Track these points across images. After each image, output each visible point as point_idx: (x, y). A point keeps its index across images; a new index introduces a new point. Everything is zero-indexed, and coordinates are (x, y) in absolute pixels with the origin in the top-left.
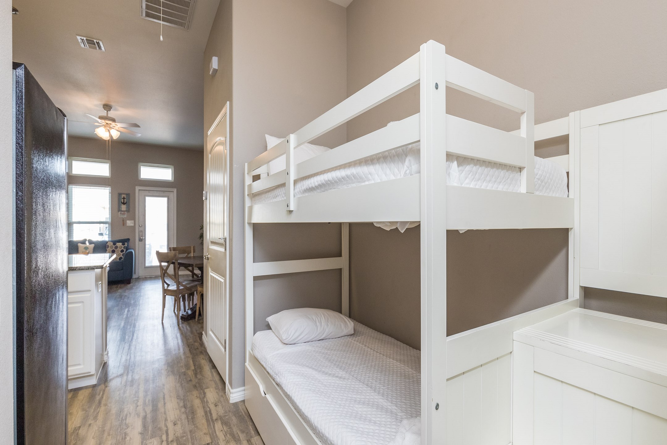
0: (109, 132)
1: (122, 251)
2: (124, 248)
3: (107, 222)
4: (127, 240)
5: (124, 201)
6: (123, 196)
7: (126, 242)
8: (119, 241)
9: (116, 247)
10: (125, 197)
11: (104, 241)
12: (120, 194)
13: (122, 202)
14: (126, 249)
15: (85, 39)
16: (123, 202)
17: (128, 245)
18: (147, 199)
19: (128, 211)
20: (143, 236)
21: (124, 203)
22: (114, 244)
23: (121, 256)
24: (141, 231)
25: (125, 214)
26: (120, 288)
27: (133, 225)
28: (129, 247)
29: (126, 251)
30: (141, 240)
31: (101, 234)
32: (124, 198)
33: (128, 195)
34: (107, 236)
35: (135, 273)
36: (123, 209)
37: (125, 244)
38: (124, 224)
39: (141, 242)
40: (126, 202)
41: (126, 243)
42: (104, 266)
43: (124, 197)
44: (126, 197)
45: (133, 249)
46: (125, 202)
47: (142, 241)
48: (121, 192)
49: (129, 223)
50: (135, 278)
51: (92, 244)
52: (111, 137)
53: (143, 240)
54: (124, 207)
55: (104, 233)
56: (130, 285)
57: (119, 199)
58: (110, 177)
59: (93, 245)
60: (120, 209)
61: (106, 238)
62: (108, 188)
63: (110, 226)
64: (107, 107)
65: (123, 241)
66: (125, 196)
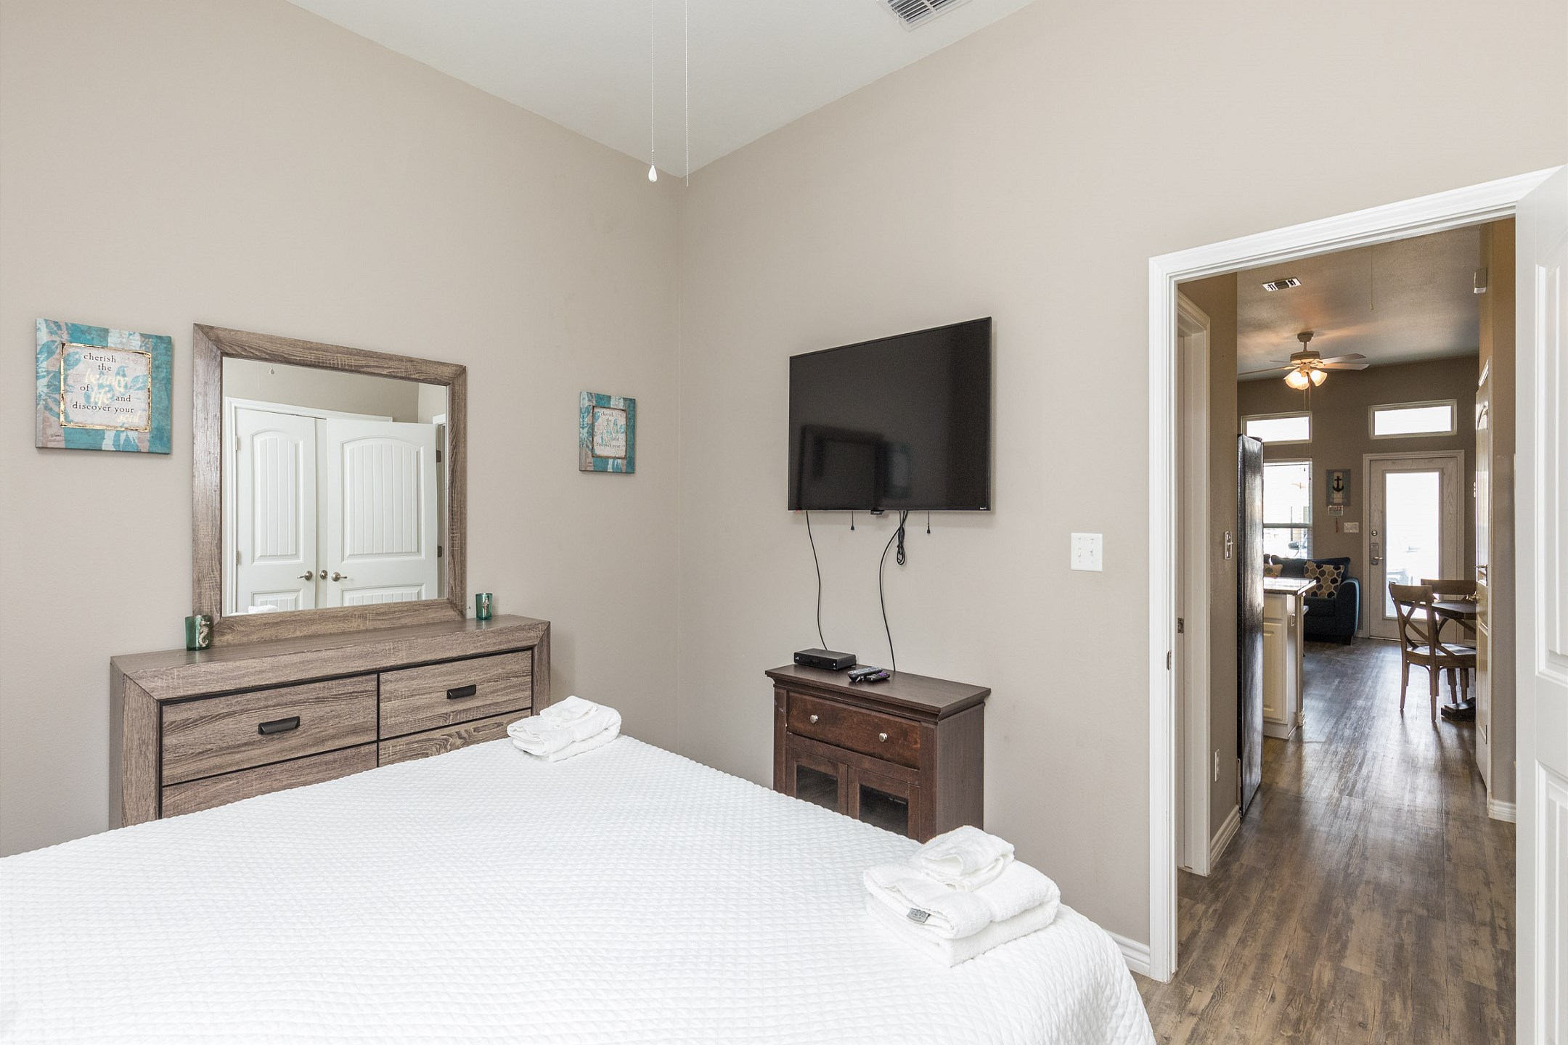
0: (1309, 376)
1: (1334, 581)
2: (1338, 574)
3: (1306, 524)
4: (1346, 561)
5: (1338, 484)
6: (1336, 475)
7: (1342, 564)
8: (1329, 562)
9: (1323, 573)
10: (1341, 477)
11: (1300, 559)
12: (1330, 473)
13: (1334, 487)
14: (1342, 577)
15: (1273, 284)
16: (1336, 486)
17: (1346, 570)
18: (1389, 477)
19: (1347, 503)
20: (1380, 554)
21: (1338, 490)
22: (1319, 566)
23: (1332, 590)
24: (1376, 544)
25: (1340, 510)
26: (1329, 648)
27: (1356, 531)
28: (1349, 575)
29: (1342, 581)
30: (1374, 562)
31: (1294, 547)
32: (1338, 479)
33: (1347, 473)
34: (1306, 550)
35: (1360, 627)
36: (1335, 501)
37: (1340, 568)
38: (1338, 528)
39: (1374, 566)
40: (1343, 487)
41: (1342, 566)
42: (1299, 593)
43: (1338, 477)
44: (1343, 476)
45: (1357, 579)
46: (1340, 487)
47: (1377, 564)
48: (1334, 468)
49: (1350, 527)
50: (1363, 638)
51: (1279, 563)
52: (1311, 382)
53: (1380, 563)
54: (1338, 497)
55: (1300, 544)
56: (1348, 647)
57: (1328, 483)
58: (1311, 441)
59: (1280, 566)
60: (1331, 500)
61: (1303, 554)
62: (1307, 463)
63: (1311, 533)
64: (1305, 336)
65: (1336, 563)
66: (1340, 475)
